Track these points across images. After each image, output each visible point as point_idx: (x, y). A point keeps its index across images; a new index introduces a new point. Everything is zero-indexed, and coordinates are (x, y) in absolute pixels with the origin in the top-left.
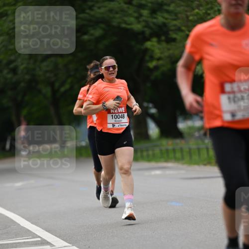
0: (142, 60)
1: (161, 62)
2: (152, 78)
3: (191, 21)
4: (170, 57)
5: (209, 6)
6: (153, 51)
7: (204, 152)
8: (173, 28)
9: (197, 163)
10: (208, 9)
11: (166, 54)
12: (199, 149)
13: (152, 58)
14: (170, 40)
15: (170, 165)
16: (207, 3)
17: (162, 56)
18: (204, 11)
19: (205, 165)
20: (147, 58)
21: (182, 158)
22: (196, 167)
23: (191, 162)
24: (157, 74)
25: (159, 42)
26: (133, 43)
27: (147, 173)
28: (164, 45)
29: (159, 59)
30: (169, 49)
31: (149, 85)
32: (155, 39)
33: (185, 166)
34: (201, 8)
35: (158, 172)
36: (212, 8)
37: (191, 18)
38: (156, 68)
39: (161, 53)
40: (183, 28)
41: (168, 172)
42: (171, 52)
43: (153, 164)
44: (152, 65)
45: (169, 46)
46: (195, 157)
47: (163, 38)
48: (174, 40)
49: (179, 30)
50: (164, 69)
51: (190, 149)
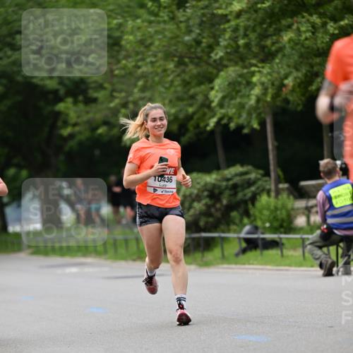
0: (53, 127)
1: (77, 129)
2: (67, 149)
3: (116, 76)
4: (89, 122)
5: (139, 57)
6: (67, 115)
7: (133, 244)
8: (93, 85)
9: (125, 259)
10: (139, 61)
11: (85, 118)
12: (126, 241)
13: (66, 123)
14: (90, 101)
15: (89, 260)
16: (137, 53)
17: (79, 120)
18: (133, 64)
19: (134, 260)
20: (60, 123)
21: (105, 252)
22: (123, 263)
23: (117, 257)
24: (72, 144)
25: (75, 103)
26: (42, 104)
27: (59, 271)
28: (81, 106)
29: (75, 125)
30: (88, 112)
31: (62, 157)
32: (70, 100)
33: (108, 262)
34: (130, 60)
35: (74, 270)
36: (143, 60)
37: (117, 72)
38: (71, 136)
39: (78, 117)
40: (106, 85)
41: (87, 270)
42: (91, 115)
43: (67, 259)
44: (66, 132)
45: (88, 108)
46: (122, 251)
47: (81, 98)
48: (95, 100)
49: (101, 87)
50: (82, 137)
51: (115, 241)
